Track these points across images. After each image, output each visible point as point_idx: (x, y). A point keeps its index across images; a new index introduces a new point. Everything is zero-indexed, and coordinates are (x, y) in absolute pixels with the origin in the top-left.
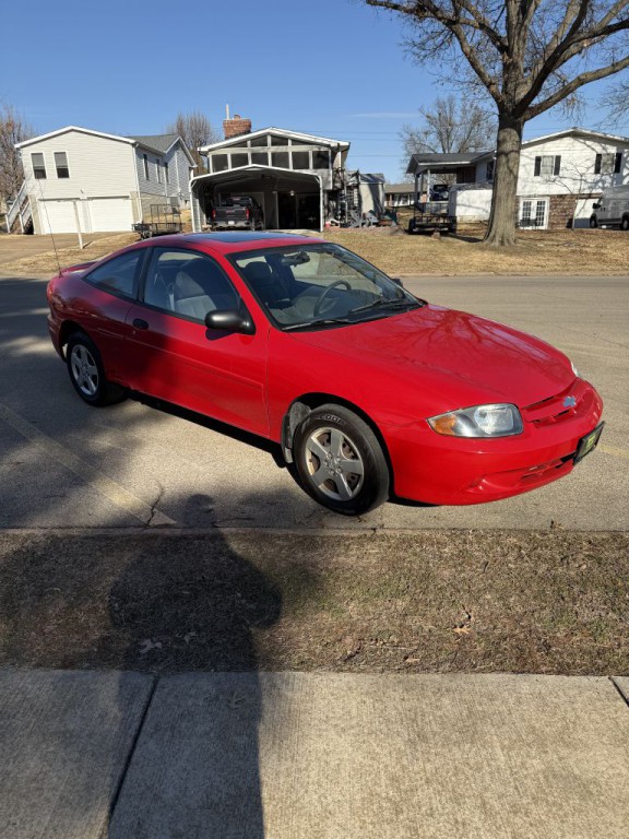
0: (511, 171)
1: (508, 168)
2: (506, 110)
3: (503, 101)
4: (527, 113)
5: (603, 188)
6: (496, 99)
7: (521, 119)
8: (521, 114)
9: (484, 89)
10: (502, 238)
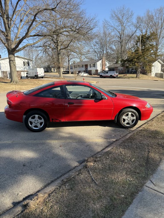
0: (14, 65)
1: (14, 64)
2: (10, 50)
3: (8, 48)
4: (15, 52)
5: (27, 69)
6: (7, 47)
7: (14, 53)
8: (14, 51)
9: (3, 44)
10: (16, 81)
